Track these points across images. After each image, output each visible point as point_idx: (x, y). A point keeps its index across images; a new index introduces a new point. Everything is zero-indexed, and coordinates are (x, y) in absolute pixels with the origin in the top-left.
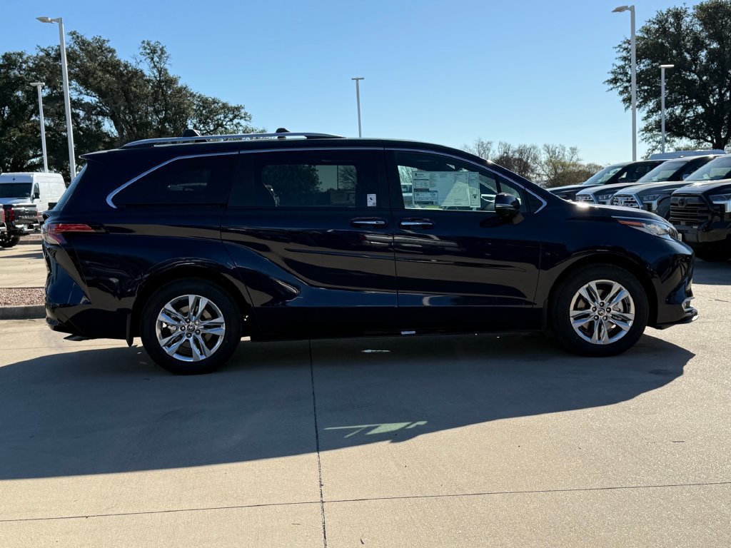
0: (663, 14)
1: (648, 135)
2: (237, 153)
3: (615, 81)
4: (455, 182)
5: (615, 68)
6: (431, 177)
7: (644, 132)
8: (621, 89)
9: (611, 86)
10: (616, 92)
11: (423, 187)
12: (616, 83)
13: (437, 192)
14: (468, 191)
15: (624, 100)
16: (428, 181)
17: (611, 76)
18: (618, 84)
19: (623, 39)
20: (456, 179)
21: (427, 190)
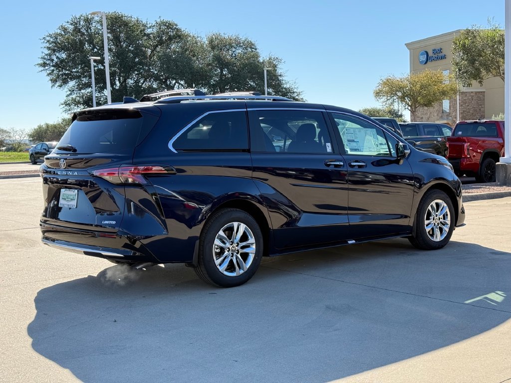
0: (76, 18)
1: (67, 108)
3: (44, 65)
4: (366, 135)
5: (44, 55)
6: (354, 131)
7: (64, 105)
8: (48, 72)
9: (43, 68)
10: (45, 73)
11: (351, 138)
12: (45, 66)
13: (358, 142)
15: (51, 80)
16: (353, 134)
17: (41, 62)
18: (47, 68)
19: (47, 34)
20: (366, 133)
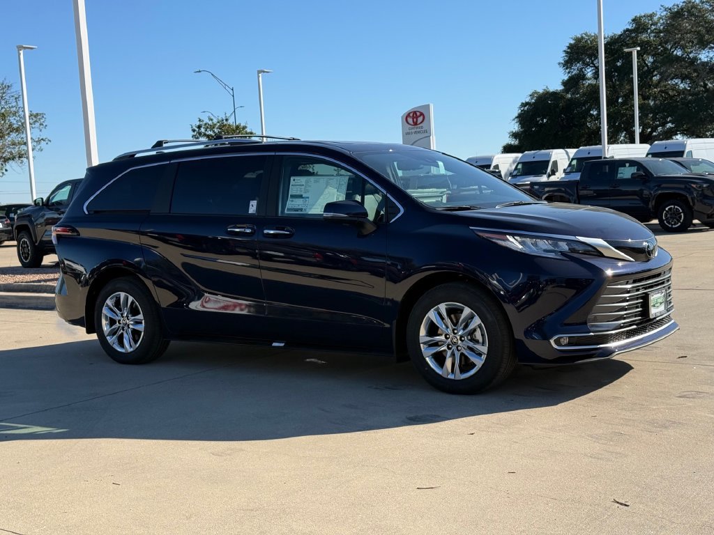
2: (168, 162)
4: (326, 188)
6: (307, 182)
11: (298, 193)
13: (308, 198)
14: (336, 196)
16: (303, 187)
20: (327, 184)
21: (301, 196)
